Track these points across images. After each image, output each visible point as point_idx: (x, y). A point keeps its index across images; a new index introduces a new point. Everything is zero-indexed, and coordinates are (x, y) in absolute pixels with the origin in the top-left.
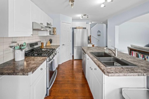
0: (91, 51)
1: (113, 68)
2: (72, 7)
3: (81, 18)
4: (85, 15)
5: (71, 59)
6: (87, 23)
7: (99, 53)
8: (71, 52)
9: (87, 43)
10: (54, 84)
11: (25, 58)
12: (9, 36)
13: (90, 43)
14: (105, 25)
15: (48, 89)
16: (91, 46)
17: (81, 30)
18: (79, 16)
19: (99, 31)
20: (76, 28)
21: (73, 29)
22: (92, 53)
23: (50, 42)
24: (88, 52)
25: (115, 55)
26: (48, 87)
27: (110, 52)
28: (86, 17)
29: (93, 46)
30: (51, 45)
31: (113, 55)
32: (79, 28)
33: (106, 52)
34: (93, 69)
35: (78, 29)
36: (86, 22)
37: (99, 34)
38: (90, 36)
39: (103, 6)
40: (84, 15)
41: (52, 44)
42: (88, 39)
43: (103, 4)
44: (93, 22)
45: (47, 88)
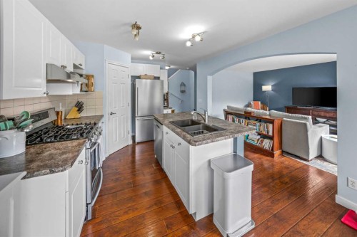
0: (171, 120)
1: (201, 136)
2: (137, 39)
3: (151, 58)
4: (160, 53)
5: (130, 142)
6: (161, 68)
7: (183, 121)
8: (130, 128)
9: (162, 107)
10: (98, 196)
11: (27, 148)
12: (4, 98)
13: (167, 107)
14: (193, 73)
15: (89, 206)
16: (169, 111)
17: (149, 81)
18: (148, 53)
19: (183, 84)
20: (139, 77)
21: (134, 78)
22: (173, 123)
23: (77, 109)
24: (166, 122)
25: (205, 121)
26: (89, 201)
27: (200, 118)
28: (160, 57)
29: (173, 111)
30: (79, 116)
31: (203, 121)
32: (146, 77)
33: (194, 118)
34: (176, 146)
35: (144, 80)
36: (159, 66)
37: (183, 88)
38: (167, 94)
39: (189, 44)
40: (157, 53)
41: (83, 114)
42: (165, 100)
43: (189, 41)
44: (172, 67)
45: (87, 204)
